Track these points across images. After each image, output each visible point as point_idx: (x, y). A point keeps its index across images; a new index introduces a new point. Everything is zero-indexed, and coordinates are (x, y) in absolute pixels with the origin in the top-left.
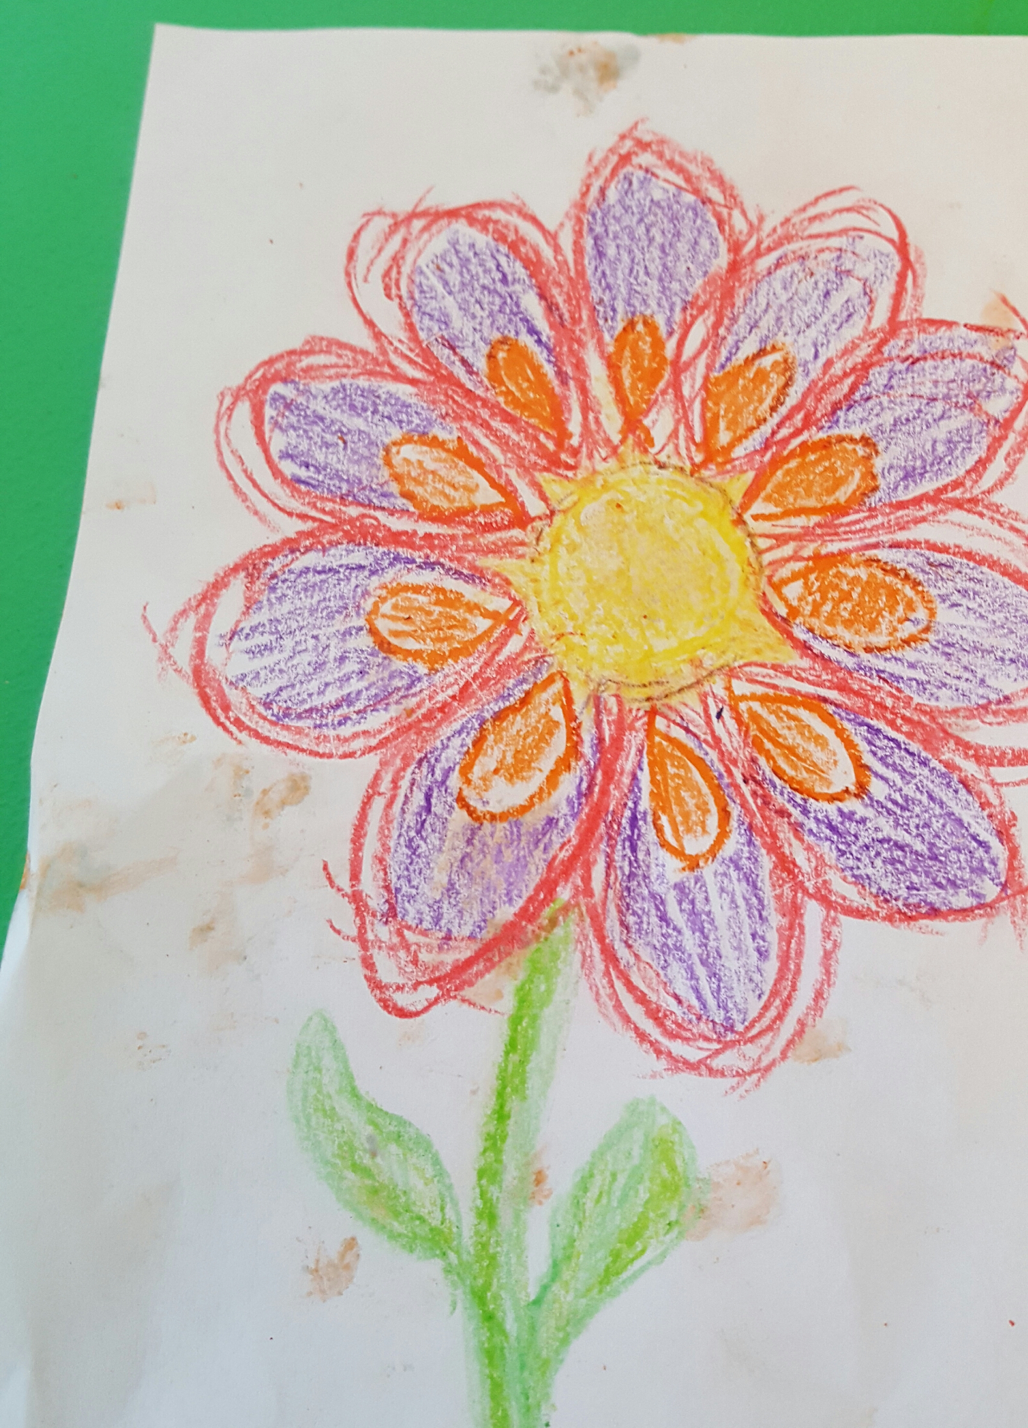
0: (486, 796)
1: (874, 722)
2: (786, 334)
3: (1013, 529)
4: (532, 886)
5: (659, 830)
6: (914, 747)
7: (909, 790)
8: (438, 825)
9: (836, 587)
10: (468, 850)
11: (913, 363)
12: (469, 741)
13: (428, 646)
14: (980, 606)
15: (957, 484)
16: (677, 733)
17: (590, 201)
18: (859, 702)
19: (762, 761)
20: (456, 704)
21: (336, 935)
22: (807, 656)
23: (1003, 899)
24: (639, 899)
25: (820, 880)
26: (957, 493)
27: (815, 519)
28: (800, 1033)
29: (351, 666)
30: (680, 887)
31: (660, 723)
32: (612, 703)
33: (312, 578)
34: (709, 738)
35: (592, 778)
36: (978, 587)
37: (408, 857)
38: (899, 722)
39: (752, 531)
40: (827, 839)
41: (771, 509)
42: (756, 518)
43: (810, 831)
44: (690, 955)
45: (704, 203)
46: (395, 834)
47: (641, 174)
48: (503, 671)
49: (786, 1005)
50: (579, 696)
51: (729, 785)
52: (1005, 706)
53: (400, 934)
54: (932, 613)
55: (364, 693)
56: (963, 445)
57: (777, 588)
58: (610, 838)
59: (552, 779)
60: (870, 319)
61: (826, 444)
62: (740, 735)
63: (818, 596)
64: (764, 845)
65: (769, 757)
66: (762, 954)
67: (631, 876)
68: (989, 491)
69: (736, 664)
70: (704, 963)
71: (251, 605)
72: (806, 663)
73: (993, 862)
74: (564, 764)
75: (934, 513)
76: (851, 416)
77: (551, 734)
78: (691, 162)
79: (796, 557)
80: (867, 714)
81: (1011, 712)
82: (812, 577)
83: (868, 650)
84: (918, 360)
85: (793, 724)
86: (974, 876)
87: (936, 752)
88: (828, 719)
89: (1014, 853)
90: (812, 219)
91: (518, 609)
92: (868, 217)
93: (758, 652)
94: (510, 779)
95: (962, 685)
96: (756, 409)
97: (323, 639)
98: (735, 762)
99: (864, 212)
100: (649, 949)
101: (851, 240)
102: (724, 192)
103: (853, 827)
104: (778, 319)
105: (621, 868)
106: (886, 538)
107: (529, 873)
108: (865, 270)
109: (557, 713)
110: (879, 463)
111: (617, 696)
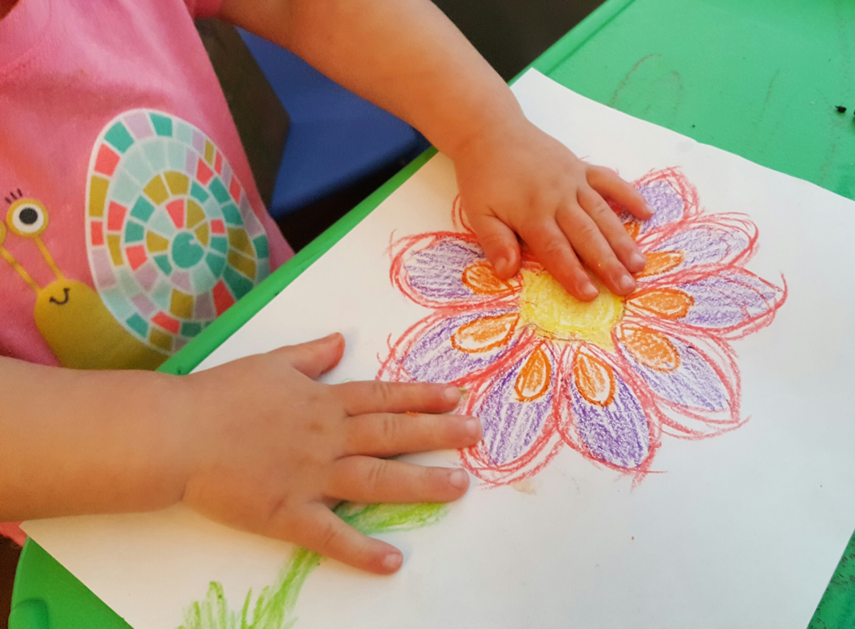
0: (463, 340)
1: (628, 386)
2: (686, 250)
3: (729, 356)
4: (458, 378)
5: (518, 381)
6: (638, 401)
7: (624, 414)
8: (439, 342)
9: (646, 340)
10: (443, 355)
11: (729, 282)
12: (470, 321)
13: (479, 286)
14: (697, 374)
15: (717, 330)
16: (548, 353)
17: (642, 183)
18: (627, 377)
19: (574, 377)
20: (474, 307)
21: (376, 358)
22: (618, 353)
23: (635, 470)
24: (494, 402)
25: (566, 427)
26: (715, 334)
27: (653, 315)
28: (520, 478)
29: (449, 281)
30: (511, 405)
31: (543, 347)
32: (530, 332)
33: (457, 248)
34: (559, 360)
35: (506, 353)
36: (701, 368)
37: (421, 347)
38: (638, 391)
39: (627, 307)
40: (579, 414)
41: (639, 304)
42: (631, 303)
43: (575, 409)
44: (499, 430)
45: (684, 200)
46: (422, 336)
47: (667, 183)
48: (499, 305)
49: (523, 465)
50: (521, 324)
51: (554, 379)
52: (684, 409)
53: (399, 370)
54: (677, 366)
55: (446, 291)
56: (729, 318)
57: (622, 329)
58: (498, 376)
59: (490, 347)
60: (722, 259)
61: (676, 292)
62: (572, 364)
63: (636, 339)
64: (553, 405)
65: (577, 376)
66: (526, 443)
67: (496, 392)
68: (728, 339)
69: (588, 342)
70: (502, 435)
71: (431, 246)
72: (616, 355)
73: (640, 455)
74: (498, 344)
75: (701, 336)
76: (692, 288)
77: (501, 331)
78: (687, 186)
79: (637, 323)
80: (627, 382)
81: (685, 412)
82: (639, 332)
83: (644, 364)
84: (732, 281)
85: (596, 370)
86: (628, 456)
87: (645, 407)
88: (611, 376)
89: (651, 457)
90: (722, 218)
91: (519, 288)
92: (746, 226)
93: (599, 343)
94: (475, 339)
95: (672, 394)
96: (657, 269)
97: (446, 269)
98: (562, 372)
99: (746, 224)
100: (485, 421)
101: (733, 230)
102: (693, 200)
103: (592, 415)
104: (687, 244)
105: (494, 388)
106: (676, 334)
107: (460, 373)
108: (731, 243)
109: (508, 327)
110: (691, 308)
111: (534, 331)
